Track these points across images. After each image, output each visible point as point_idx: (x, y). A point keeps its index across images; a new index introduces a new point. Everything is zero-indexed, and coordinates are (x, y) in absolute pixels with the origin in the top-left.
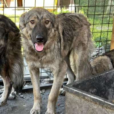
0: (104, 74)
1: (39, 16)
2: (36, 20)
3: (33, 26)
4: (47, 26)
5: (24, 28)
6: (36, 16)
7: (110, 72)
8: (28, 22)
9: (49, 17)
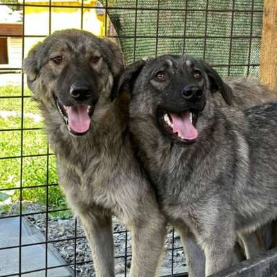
0: (235, 273)
1: (73, 47)
2: (67, 55)
3: (58, 70)
4: (96, 67)
5: (35, 79)
6: (66, 46)
7: (252, 266)
8: (47, 62)
9: (97, 46)
